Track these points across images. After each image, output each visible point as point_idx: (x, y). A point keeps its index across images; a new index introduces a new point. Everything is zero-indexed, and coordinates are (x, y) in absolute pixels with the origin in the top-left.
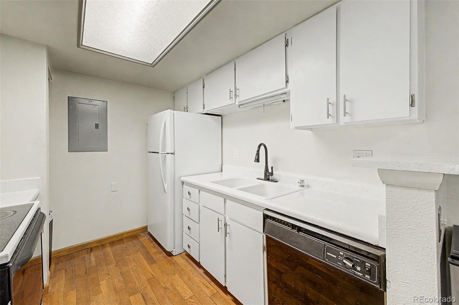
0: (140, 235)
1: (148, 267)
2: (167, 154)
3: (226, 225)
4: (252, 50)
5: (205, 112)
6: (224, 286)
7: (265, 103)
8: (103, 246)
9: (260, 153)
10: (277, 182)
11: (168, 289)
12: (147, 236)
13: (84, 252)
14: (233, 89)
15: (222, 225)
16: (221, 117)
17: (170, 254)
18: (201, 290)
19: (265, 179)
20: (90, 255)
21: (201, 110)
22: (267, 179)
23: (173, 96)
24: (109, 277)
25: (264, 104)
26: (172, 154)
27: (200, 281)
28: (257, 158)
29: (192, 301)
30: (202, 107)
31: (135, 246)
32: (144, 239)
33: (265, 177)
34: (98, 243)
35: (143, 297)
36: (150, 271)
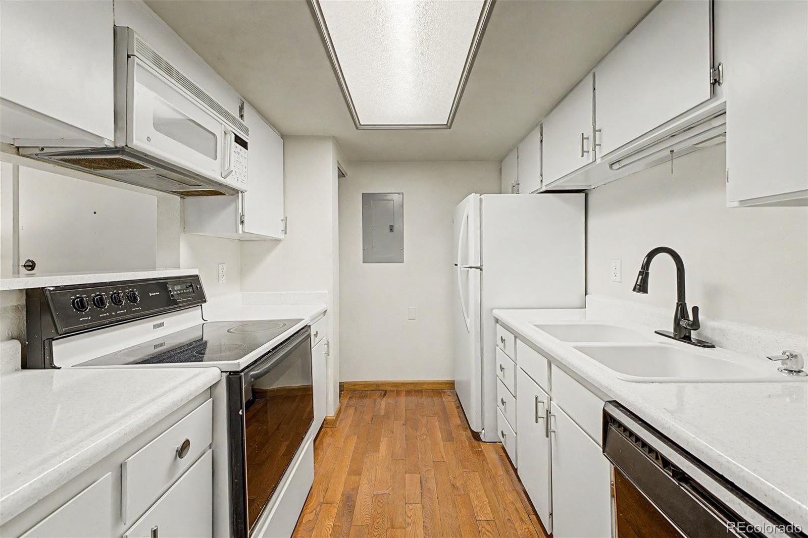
0: (445, 392)
1: (442, 444)
2: (469, 269)
3: (548, 412)
4: (628, 33)
5: (544, 189)
6: (549, 534)
7: (676, 149)
8: (398, 393)
9: (650, 271)
10: (713, 347)
11: (457, 489)
12: (454, 397)
13: (378, 393)
14: (589, 133)
15: (542, 413)
16: (584, 194)
17: (476, 436)
18: (509, 519)
19: (675, 335)
20: (382, 399)
21: (537, 186)
22: (682, 336)
23: (500, 167)
24: (392, 435)
25: (672, 151)
26: (477, 268)
27: (513, 503)
28: (638, 283)
29: (489, 528)
30: (539, 179)
31: (433, 406)
32: (448, 400)
33: (675, 330)
34: (392, 386)
35: (421, 483)
36: (442, 450)
